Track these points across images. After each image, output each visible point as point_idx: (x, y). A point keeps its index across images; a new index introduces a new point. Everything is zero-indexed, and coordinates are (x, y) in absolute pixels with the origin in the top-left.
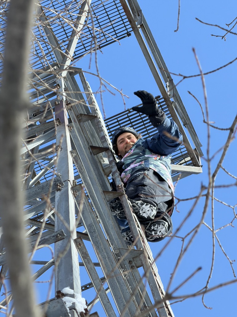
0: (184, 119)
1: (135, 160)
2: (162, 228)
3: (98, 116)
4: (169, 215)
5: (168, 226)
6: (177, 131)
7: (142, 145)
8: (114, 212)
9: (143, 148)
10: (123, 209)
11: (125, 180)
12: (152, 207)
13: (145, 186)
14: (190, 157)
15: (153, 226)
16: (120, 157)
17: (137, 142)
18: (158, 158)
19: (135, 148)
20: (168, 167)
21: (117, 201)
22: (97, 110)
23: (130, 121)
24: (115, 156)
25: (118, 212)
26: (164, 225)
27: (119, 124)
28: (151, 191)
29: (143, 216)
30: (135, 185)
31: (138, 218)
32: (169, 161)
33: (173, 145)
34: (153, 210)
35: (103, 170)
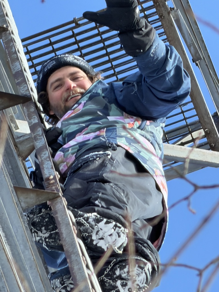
0: (195, 47)
1: (87, 126)
2: (138, 275)
3: (9, 28)
4: (155, 247)
5: (151, 270)
6: (178, 69)
7: (103, 95)
8: (37, 233)
9: (105, 101)
10: (55, 228)
11: (63, 168)
12: (120, 228)
13: (105, 181)
14: (204, 130)
15: (118, 269)
16: (54, 119)
17: (93, 89)
18: (137, 124)
19: (87, 101)
20: (157, 146)
21: (43, 210)
22: (7, 15)
23: (78, 46)
24: (43, 115)
25: (44, 234)
26: (142, 268)
27: (54, 51)
28: (118, 194)
29: (98, 245)
30: (84, 180)
31: (87, 250)
32: (159, 132)
33: (169, 99)
34: (122, 235)
35: (16, 146)
